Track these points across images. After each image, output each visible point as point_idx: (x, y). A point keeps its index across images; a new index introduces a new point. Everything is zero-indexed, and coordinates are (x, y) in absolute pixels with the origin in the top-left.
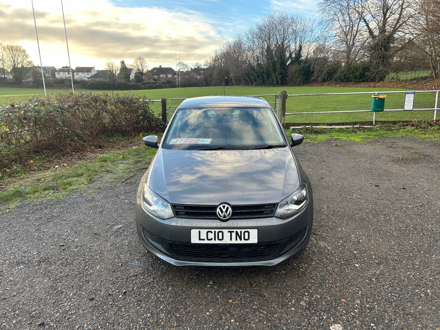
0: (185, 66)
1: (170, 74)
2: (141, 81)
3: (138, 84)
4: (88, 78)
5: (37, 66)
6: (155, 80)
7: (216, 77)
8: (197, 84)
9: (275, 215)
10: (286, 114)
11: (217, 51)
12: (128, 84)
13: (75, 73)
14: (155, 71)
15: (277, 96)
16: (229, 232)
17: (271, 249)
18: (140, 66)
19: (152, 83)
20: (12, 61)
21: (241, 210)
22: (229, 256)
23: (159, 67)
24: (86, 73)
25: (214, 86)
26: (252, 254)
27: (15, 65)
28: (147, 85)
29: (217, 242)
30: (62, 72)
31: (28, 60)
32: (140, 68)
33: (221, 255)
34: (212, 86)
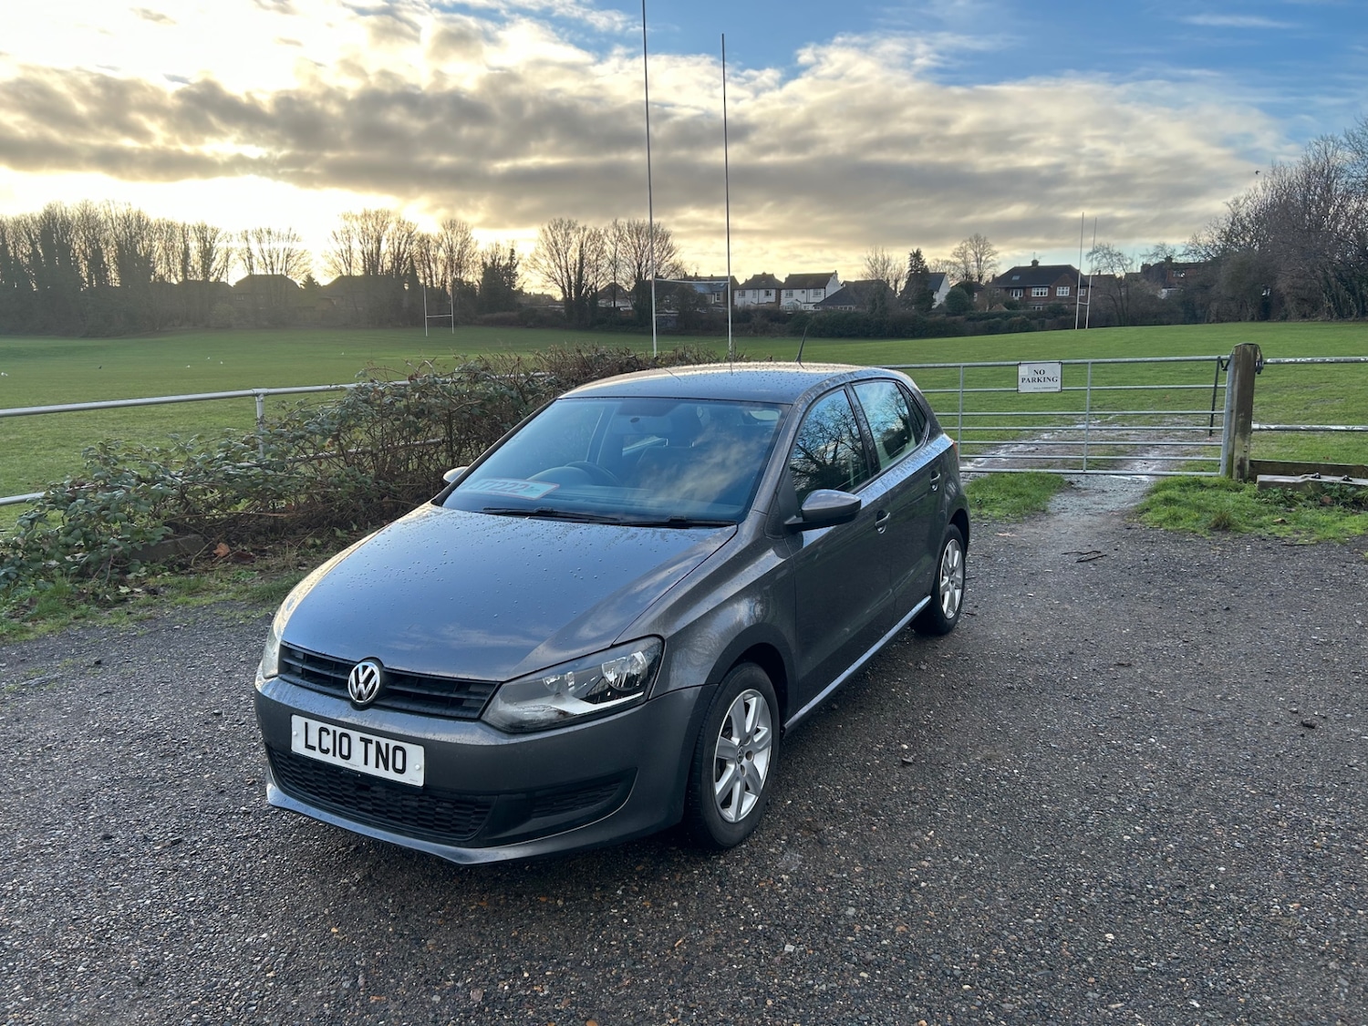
0: (1115, 259)
1: (1064, 285)
2: (965, 309)
3: (954, 318)
4: (816, 305)
5: (693, 275)
6: (1011, 305)
7: (1223, 292)
8: (1155, 316)
9: (484, 717)
10: (1255, 426)
11: (1241, 202)
12: (926, 319)
13: (783, 292)
14: (1016, 278)
15: (1225, 363)
16: (362, 739)
17: (469, 815)
18: (975, 264)
19: (1000, 315)
20: (635, 264)
21: (405, 684)
22: (374, 810)
23: (1031, 264)
24: (812, 291)
25: (1213, 322)
26: (424, 817)
27: (640, 274)
28: (984, 322)
29: (338, 761)
30: (752, 291)
31: (672, 260)
32: (974, 271)
33: (360, 803)
34: (1208, 322)
